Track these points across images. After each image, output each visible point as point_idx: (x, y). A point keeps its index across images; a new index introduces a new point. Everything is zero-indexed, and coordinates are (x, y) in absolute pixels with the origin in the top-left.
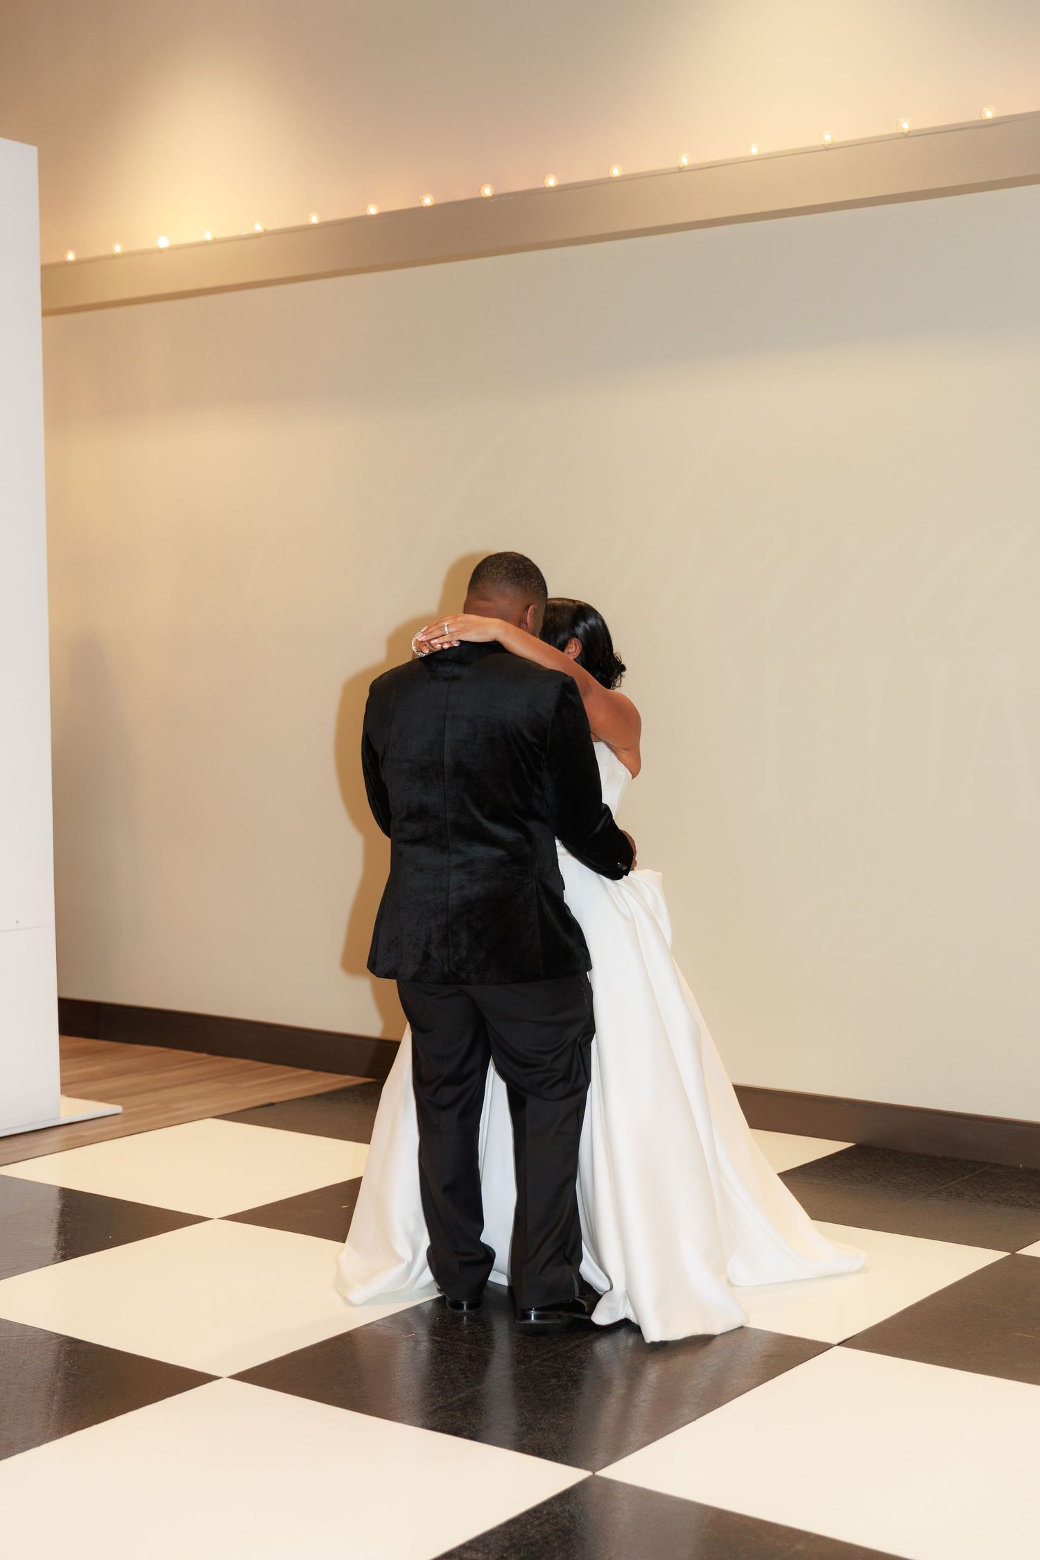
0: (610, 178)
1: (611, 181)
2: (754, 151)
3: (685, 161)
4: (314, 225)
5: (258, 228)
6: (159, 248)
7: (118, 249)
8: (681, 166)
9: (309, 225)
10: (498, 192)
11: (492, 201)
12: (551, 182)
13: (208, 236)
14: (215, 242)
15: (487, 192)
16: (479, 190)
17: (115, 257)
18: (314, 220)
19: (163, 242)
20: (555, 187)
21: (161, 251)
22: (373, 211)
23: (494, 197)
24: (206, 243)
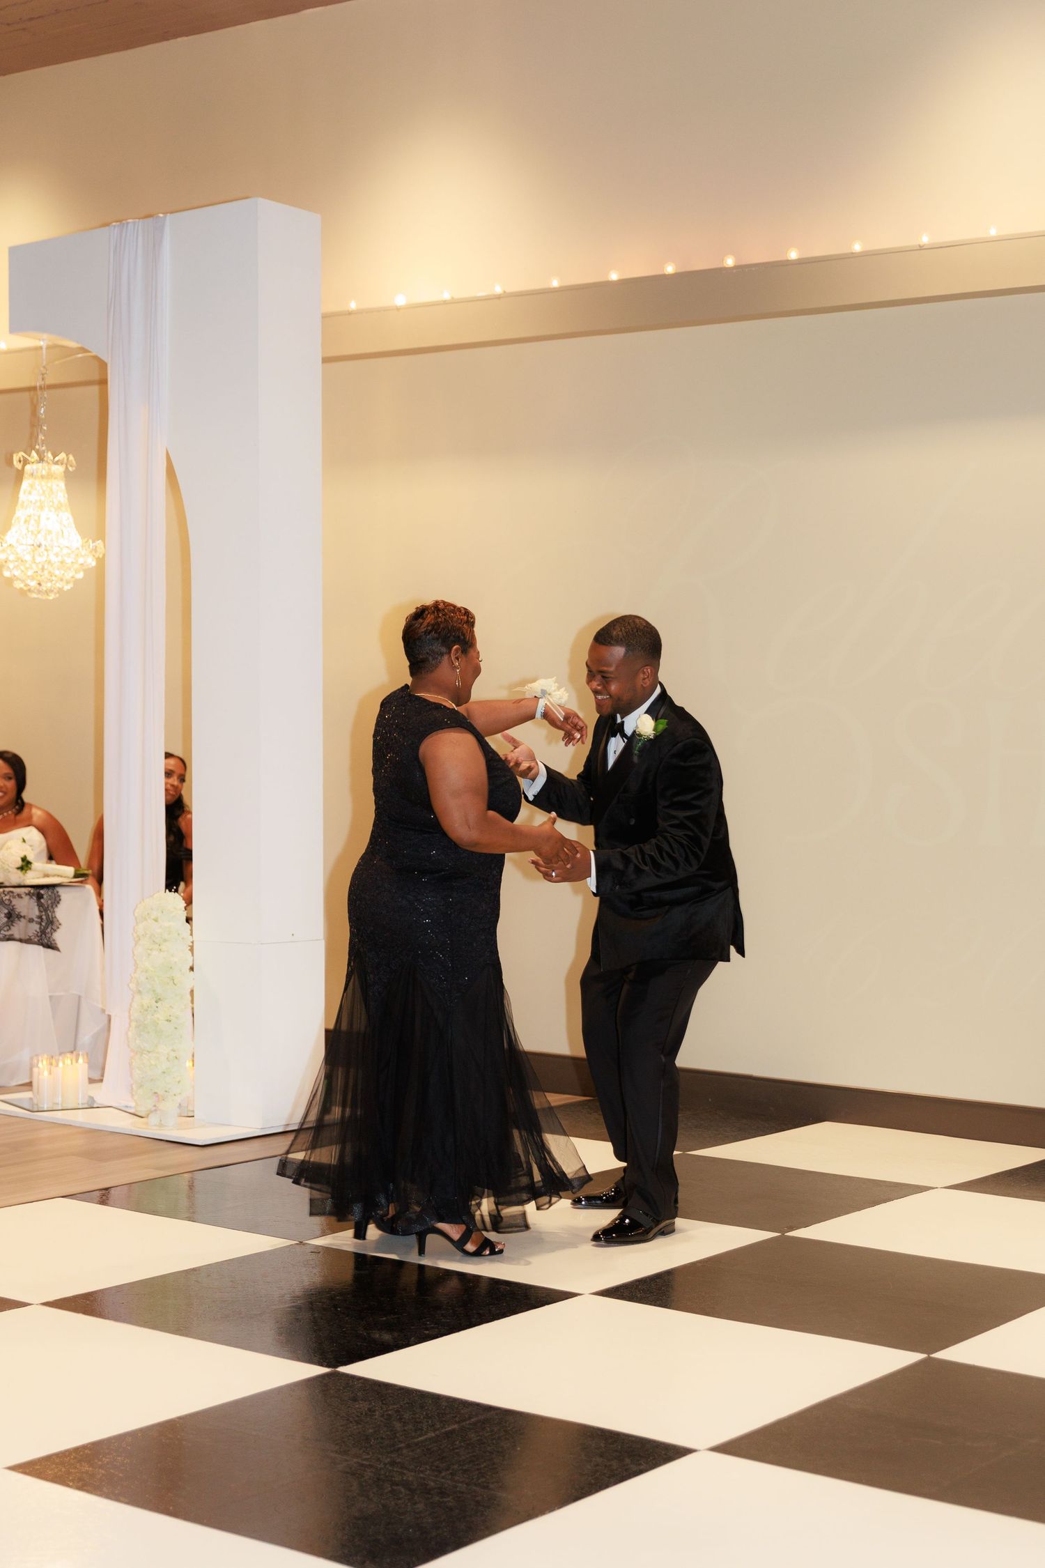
0: (852, 253)
1: (853, 256)
2: (993, 232)
3: (925, 240)
4: (554, 288)
5: (498, 290)
6: (396, 306)
7: (353, 306)
8: (921, 244)
9: (550, 289)
10: (740, 264)
11: (735, 271)
12: (793, 255)
13: (446, 296)
14: (453, 302)
15: (730, 262)
16: (723, 260)
17: (350, 313)
18: (555, 283)
19: (400, 301)
20: (796, 260)
21: (398, 309)
22: (614, 277)
23: (735, 267)
24: (445, 303)
